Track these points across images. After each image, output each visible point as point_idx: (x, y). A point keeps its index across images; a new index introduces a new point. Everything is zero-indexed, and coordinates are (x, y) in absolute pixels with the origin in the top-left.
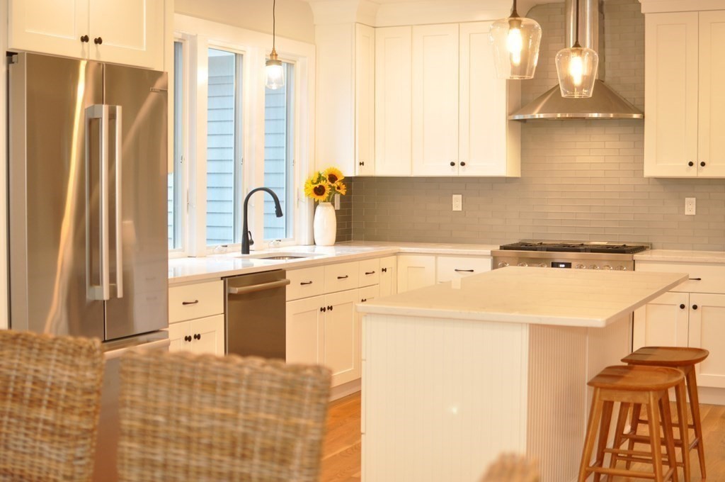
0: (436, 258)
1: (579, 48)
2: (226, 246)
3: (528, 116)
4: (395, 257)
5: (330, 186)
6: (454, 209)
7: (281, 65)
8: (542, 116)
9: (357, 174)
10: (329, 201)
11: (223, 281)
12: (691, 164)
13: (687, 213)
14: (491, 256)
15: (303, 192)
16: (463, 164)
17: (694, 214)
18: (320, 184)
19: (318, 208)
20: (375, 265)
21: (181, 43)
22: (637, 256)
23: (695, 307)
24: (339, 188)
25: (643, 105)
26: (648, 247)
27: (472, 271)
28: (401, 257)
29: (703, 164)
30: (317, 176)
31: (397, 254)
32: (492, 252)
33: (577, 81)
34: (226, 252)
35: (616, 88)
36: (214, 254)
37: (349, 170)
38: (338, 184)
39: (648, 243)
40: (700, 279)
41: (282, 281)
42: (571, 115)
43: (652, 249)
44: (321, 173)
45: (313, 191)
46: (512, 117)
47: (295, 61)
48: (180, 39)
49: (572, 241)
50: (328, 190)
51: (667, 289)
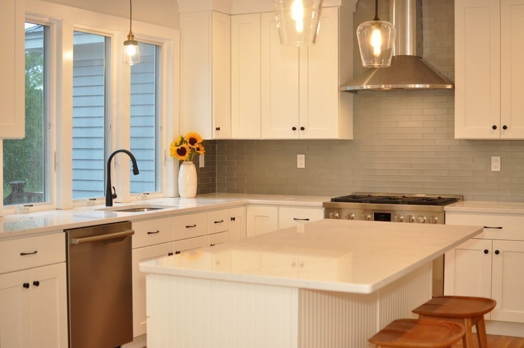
0: (278, 208)
1: (378, 21)
2: (95, 199)
3: (357, 88)
4: (244, 207)
5: (190, 148)
6: (299, 166)
7: (136, 44)
8: (369, 87)
9: (214, 138)
10: (190, 160)
11: (64, 233)
12: (494, 127)
13: (493, 170)
14: (323, 207)
15: (169, 153)
16: (302, 129)
17: (499, 170)
18: (181, 146)
19: (182, 166)
20: (225, 215)
21: (49, 27)
22: (447, 208)
23: (497, 252)
24: (198, 149)
25: (454, 77)
26: (460, 199)
27: (308, 220)
28: (249, 208)
29: (505, 128)
30: (180, 139)
31: (246, 205)
32: (324, 203)
33: (377, 52)
34: (94, 204)
35: (432, 63)
36: (82, 206)
37: (207, 134)
38: (197, 146)
39: (460, 196)
40: (501, 228)
41: (127, 232)
42: (395, 86)
43: (463, 200)
44: (183, 137)
45: (176, 152)
46: (344, 89)
47: (163, 44)
48: (47, 23)
49: (397, 194)
50: (188, 151)
51: (471, 236)
